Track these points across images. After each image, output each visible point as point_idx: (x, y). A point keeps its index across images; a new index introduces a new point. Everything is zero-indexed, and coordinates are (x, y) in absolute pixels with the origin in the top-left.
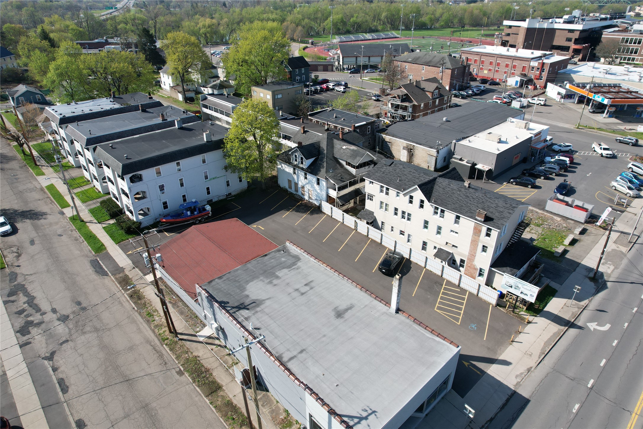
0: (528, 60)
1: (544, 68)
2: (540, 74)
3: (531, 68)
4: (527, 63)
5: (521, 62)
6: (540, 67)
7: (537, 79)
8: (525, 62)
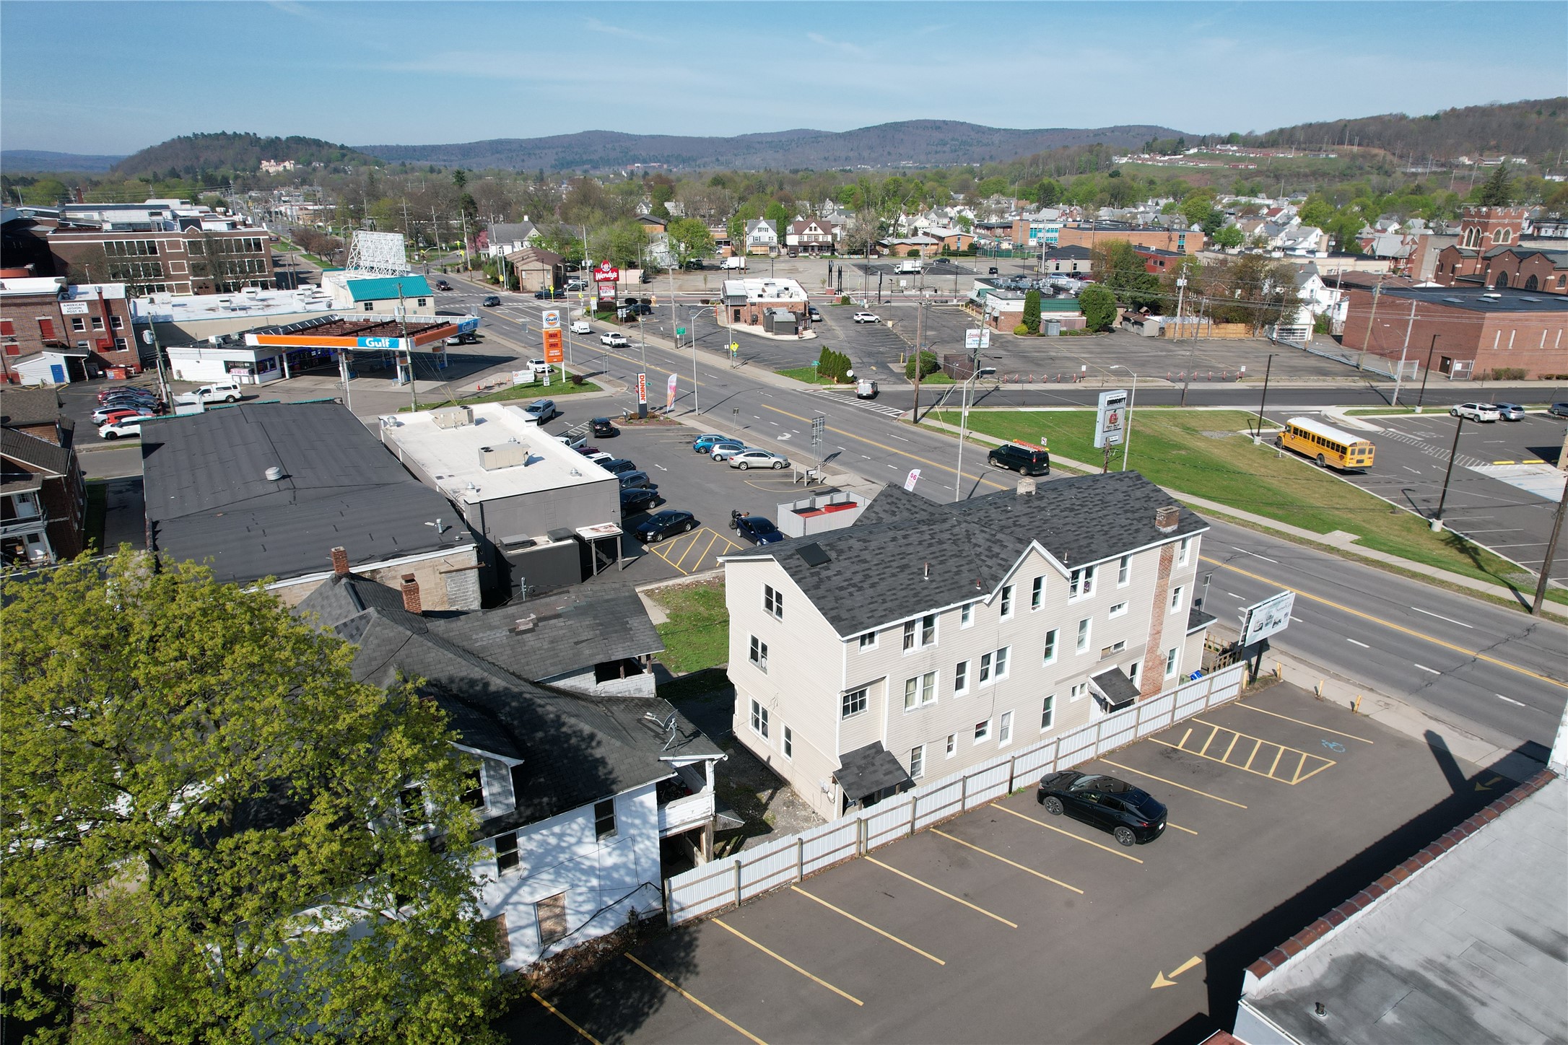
0: (48, 300)
1: (115, 314)
2: (113, 334)
3: (70, 325)
4: (47, 309)
5: (23, 310)
6: (100, 313)
7: (108, 349)
8: (39, 308)
